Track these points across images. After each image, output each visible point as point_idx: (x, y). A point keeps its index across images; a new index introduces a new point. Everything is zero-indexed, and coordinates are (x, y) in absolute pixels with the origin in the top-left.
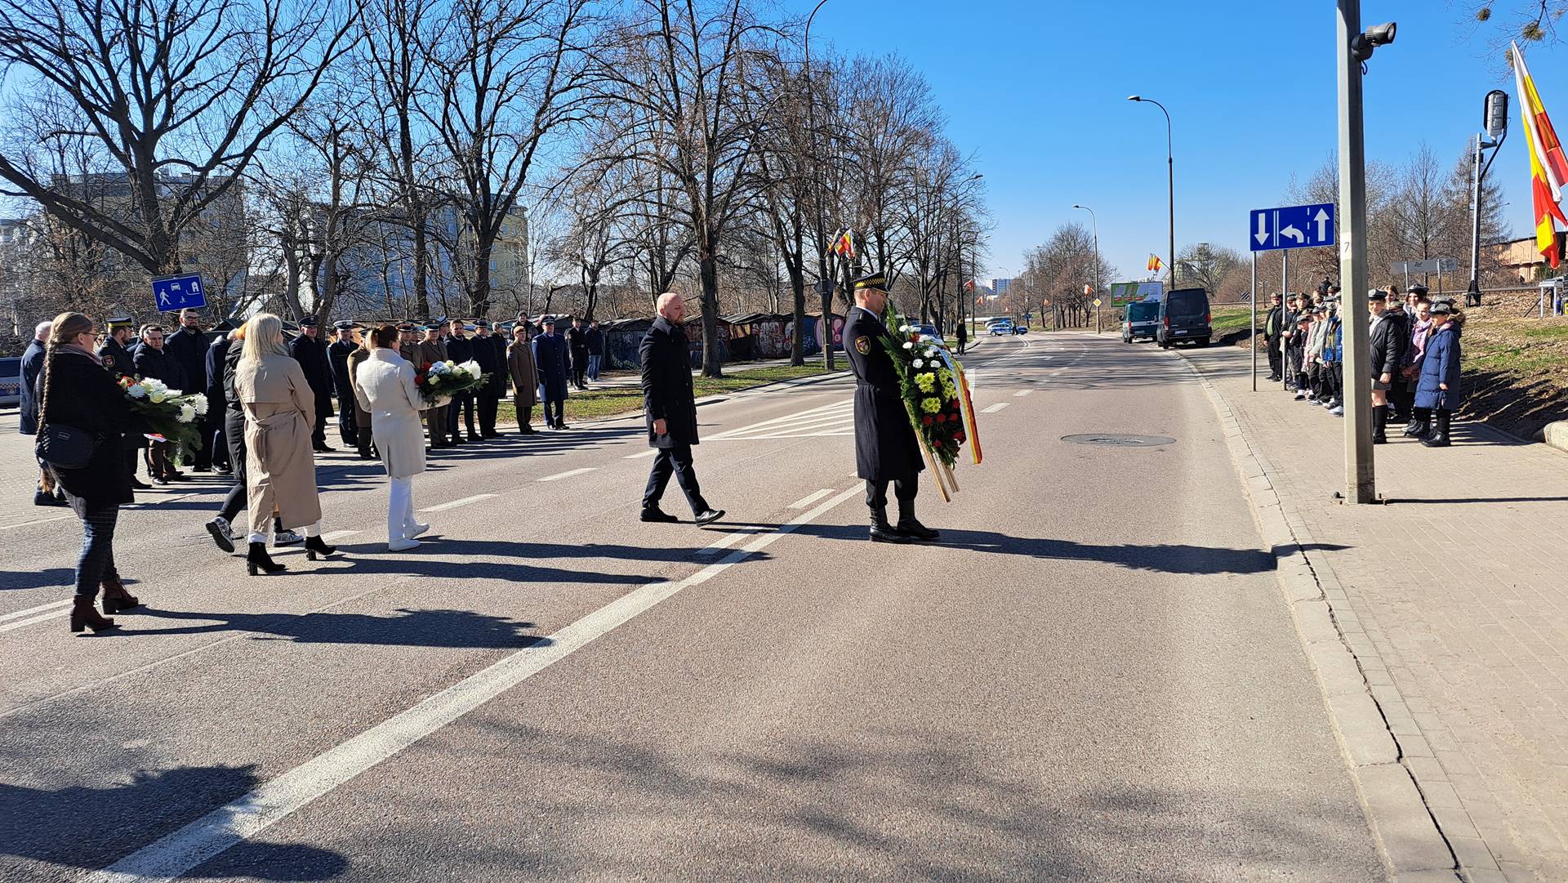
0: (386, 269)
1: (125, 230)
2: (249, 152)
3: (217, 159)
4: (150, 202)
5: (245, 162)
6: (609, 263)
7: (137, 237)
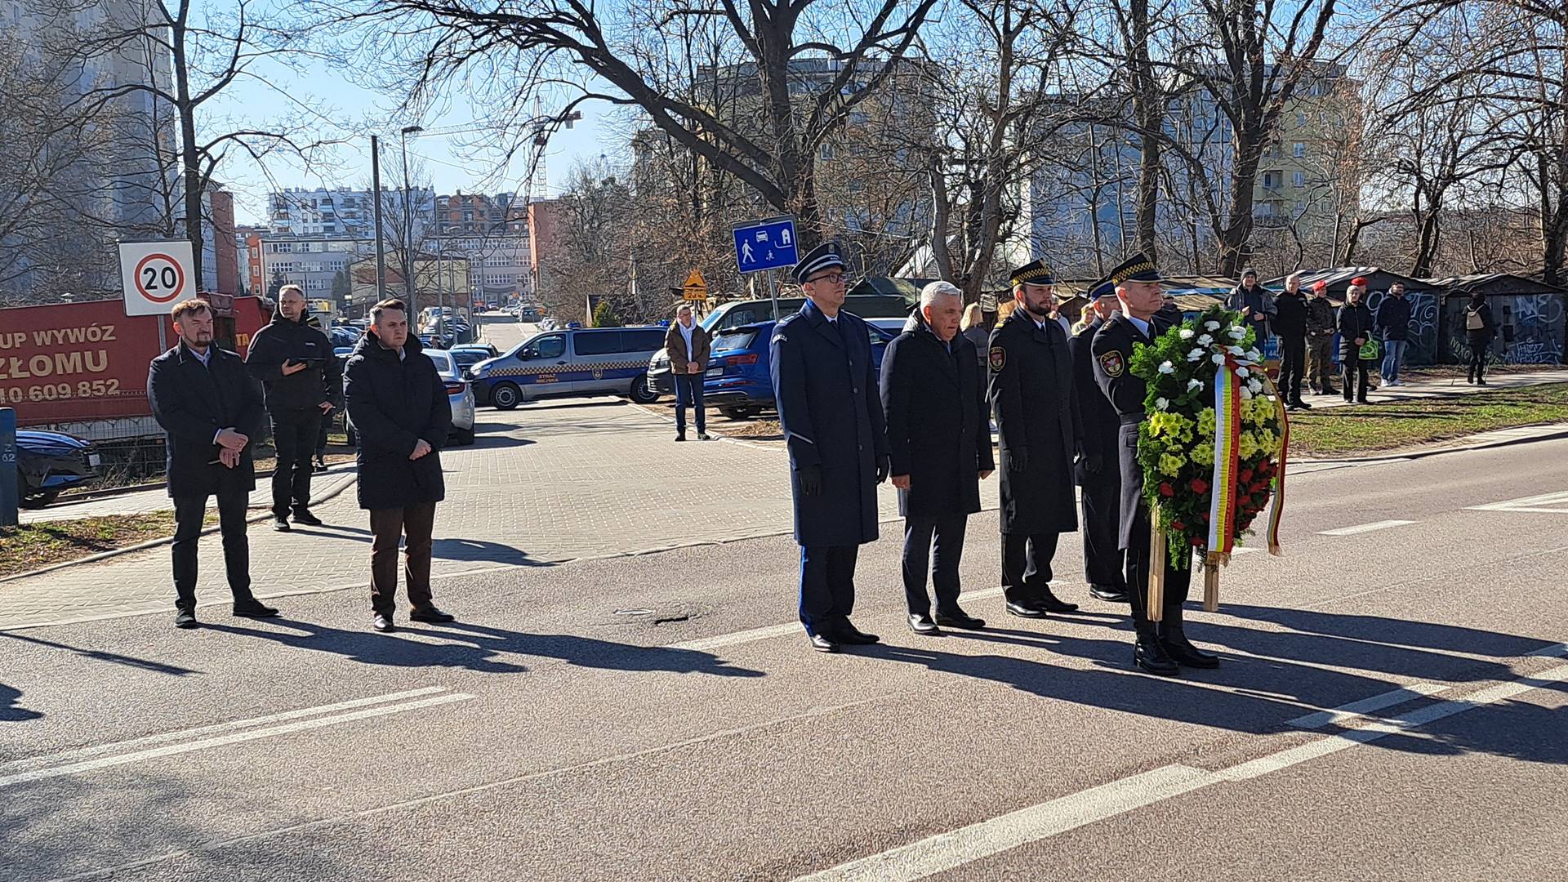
0: (1095, 196)
1: (747, 147)
2: (910, 30)
3: (870, 39)
4: (781, 109)
5: (906, 43)
6: (1463, 176)
7: (763, 158)
